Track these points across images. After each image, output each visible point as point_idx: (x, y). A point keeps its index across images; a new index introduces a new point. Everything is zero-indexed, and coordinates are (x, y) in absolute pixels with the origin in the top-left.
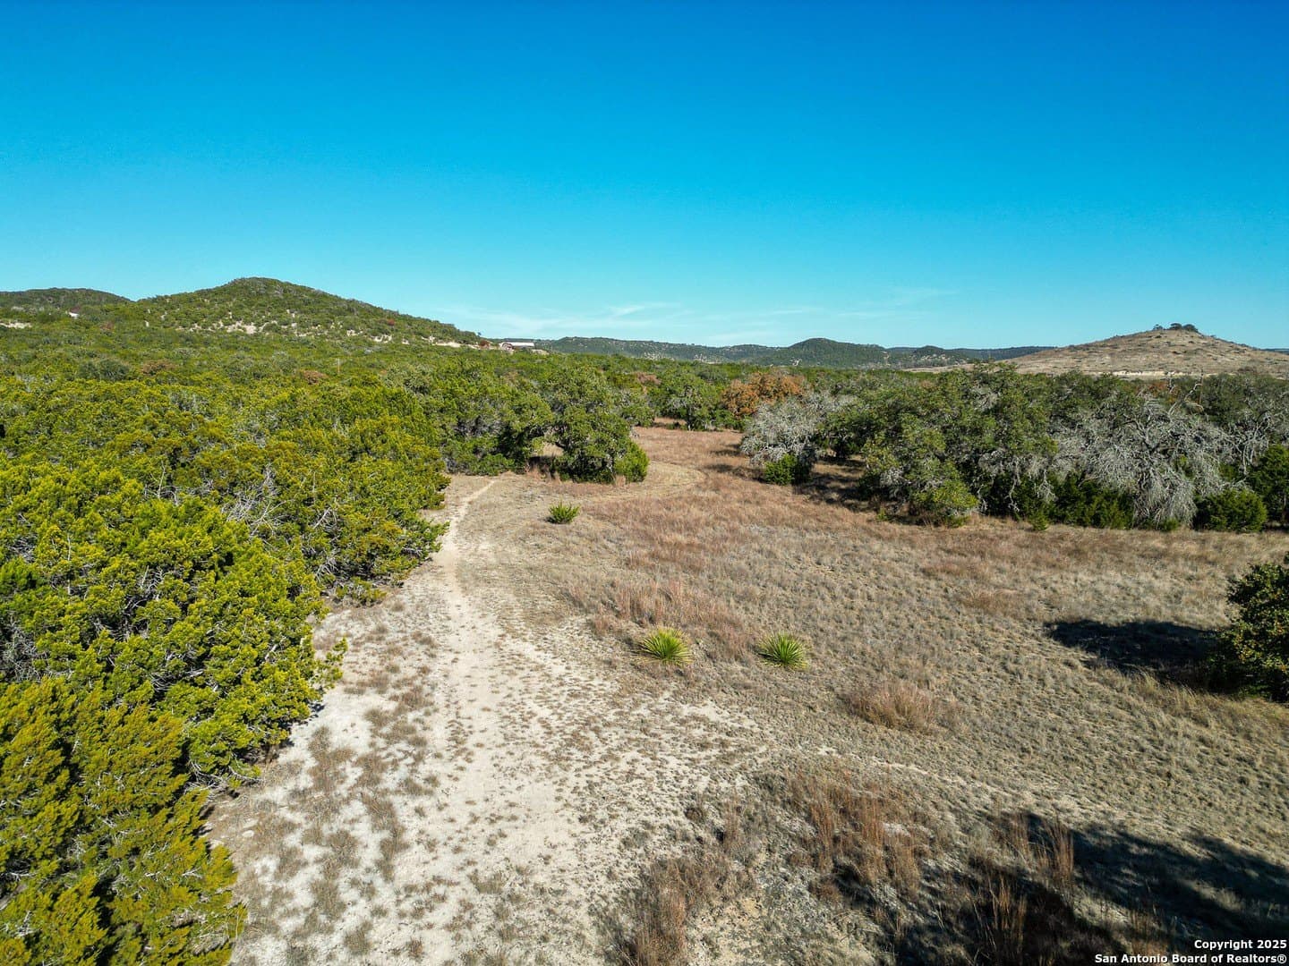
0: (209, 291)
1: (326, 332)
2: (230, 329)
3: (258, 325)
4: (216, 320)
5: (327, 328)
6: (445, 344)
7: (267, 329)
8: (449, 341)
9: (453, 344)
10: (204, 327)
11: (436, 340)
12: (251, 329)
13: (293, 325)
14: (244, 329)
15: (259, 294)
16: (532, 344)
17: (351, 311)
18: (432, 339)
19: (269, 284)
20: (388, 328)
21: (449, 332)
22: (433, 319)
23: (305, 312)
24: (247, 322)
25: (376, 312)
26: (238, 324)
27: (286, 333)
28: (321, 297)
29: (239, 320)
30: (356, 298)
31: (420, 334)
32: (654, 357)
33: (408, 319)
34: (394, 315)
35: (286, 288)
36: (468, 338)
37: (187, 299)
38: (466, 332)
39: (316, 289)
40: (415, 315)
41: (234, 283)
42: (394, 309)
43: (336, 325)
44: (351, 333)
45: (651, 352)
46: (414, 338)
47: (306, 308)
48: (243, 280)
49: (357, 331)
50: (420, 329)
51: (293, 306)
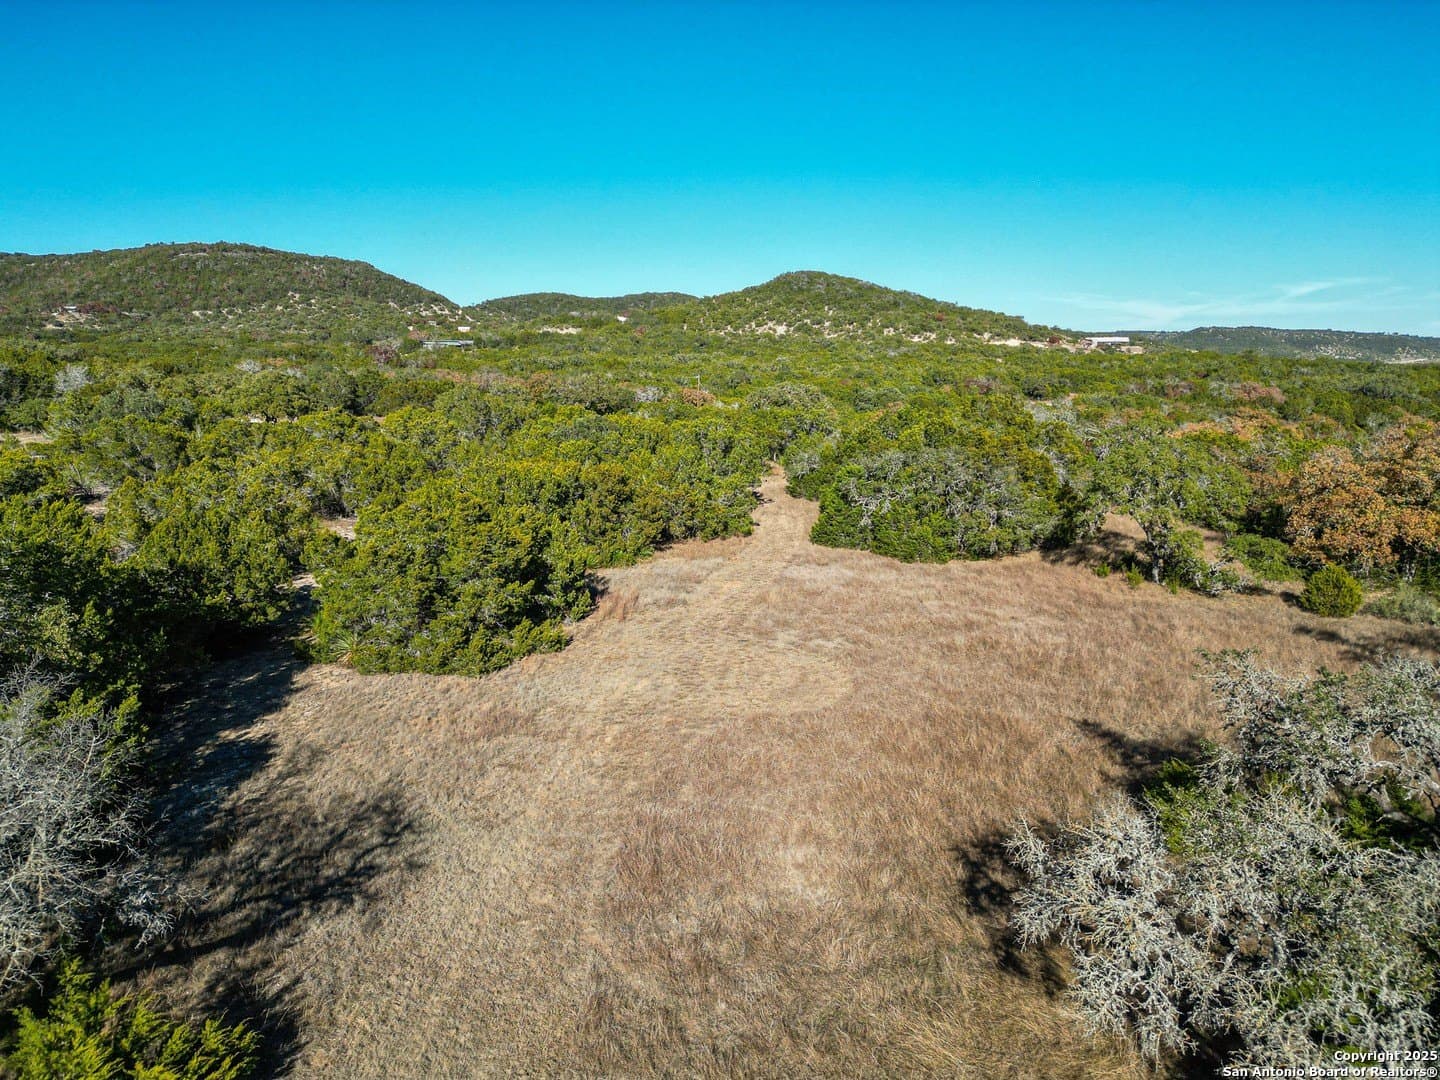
0: (754, 288)
1: (860, 332)
2: (760, 330)
3: (789, 325)
4: (749, 321)
5: (863, 326)
6: (1003, 342)
7: (798, 329)
8: (1009, 338)
9: (1014, 343)
10: (736, 329)
11: (992, 338)
12: (781, 330)
13: (827, 324)
14: (775, 331)
15: (801, 290)
16: (1126, 339)
17: (896, 304)
18: (987, 336)
19: (813, 277)
20: (934, 324)
21: (1015, 326)
22: (997, 311)
23: (845, 309)
24: (779, 323)
25: (926, 304)
26: (770, 324)
27: (816, 333)
28: (865, 291)
29: (771, 320)
30: (909, 290)
31: (974, 330)
32: (1330, 352)
33: (965, 313)
34: (949, 309)
35: (830, 281)
36: (1038, 332)
37: (731, 299)
38: (1036, 326)
39: (865, 280)
40: (975, 307)
41: (778, 279)
42: (951, 300)
43: (875, 324)
44: (889, 332)
45: (1326, 344)
46: (964, 336)
47: (846, 304)
48: (788, 274)
49: (896, 329)
50: (974, 326)
51: (834, 302)
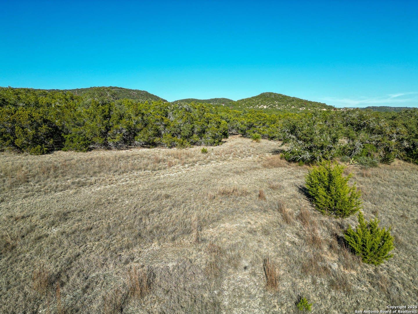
0: (255, 97)
1: (286, 107)
2: (260, 107)
3: (267, 106)
4: (256, 105)
5: (286, 106)
6: (322, 110)
7: (270, 107)
8: (323, 108)
9: (325, 110)
10: (253, 107)
11: (319, 108)
12: (265, 107)
13: (277, 105)
15: (268, 97)
17: (293, 100)
19: (271, 94)
20: (304, 105)
21: (324, 106)
22: (318, 102)
23: (280, 102)
24: (264, 105)
25: (301, 100)
26: (262, 106)
27: (275, 108)
28: (284, 97)
29: (262, 105)
30: (295, 97)
31: (314, 107)
33: (311, 102)
34: (306, 101)
35: (275, 95)
36: (330, 107)
37: (249, 99)
39: (284, 94)
40: (313, 101)
41: (261, 94)
42: (306, 99)
43: (289, 105)
44: (293, 107)
46: (312, 108)
47: (280, 100)
48: (264, 93)
49: (295, 107)
50: (314, 105)
51: (277, 100)
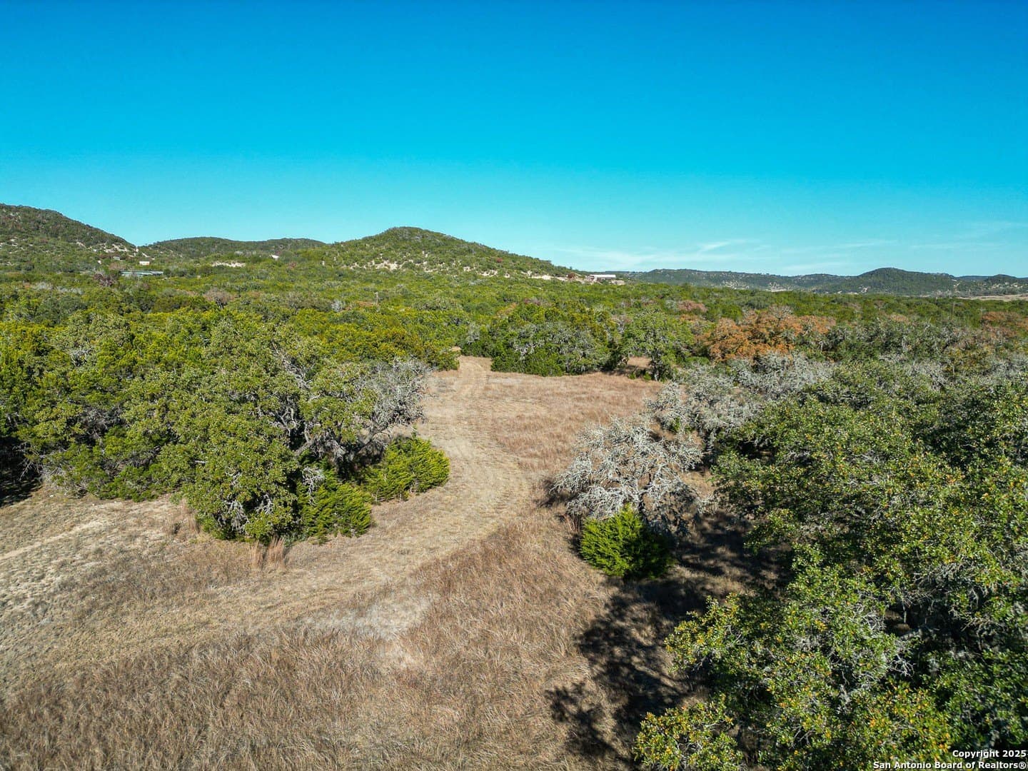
0: (371, 238)
1: (447, 269)
2: (379, 267)
3: (399, 263)
4: (370, 259)
5: (449, 265)
6: (540, 277)
7: (405, 266)
8: (543, 274)
9: (547, 277)
10: (361, 265)
11: (533, 274)
12: (393, 266)
13: (425, 263)
14: (389, 267)
15: (404, 240)
16: (614, 276)
17: (470, 251)
18: (529, 273)
19: (412, 231)
20: (496, 265)
21: (546, 267)
22: (534, 257)
23: (436, 253)
24: (392, 261)
25: (488, 251)
26: (386, 262)
27: (418, 269)
28: (448, 242)
29: (386, 260)
30: (477, 242)
31: (521, 269)
32: (731, 285)
33: (514, 257)
34: (504, 255)
35: (424, 234)
36: (561, 271)
37: (355, 244)
38: (559, 267)
39: (447, 235)
40: (520, 254)
41: (388, 232)
42: (505, 249)
43: (457, 263)
44: (467, 269)
45: (729, 280)
46: (515, 272)
47: (437, 250)
48: (395, 229)
49: (471, 267)
50: (521, 266)
51: (428, 248)
